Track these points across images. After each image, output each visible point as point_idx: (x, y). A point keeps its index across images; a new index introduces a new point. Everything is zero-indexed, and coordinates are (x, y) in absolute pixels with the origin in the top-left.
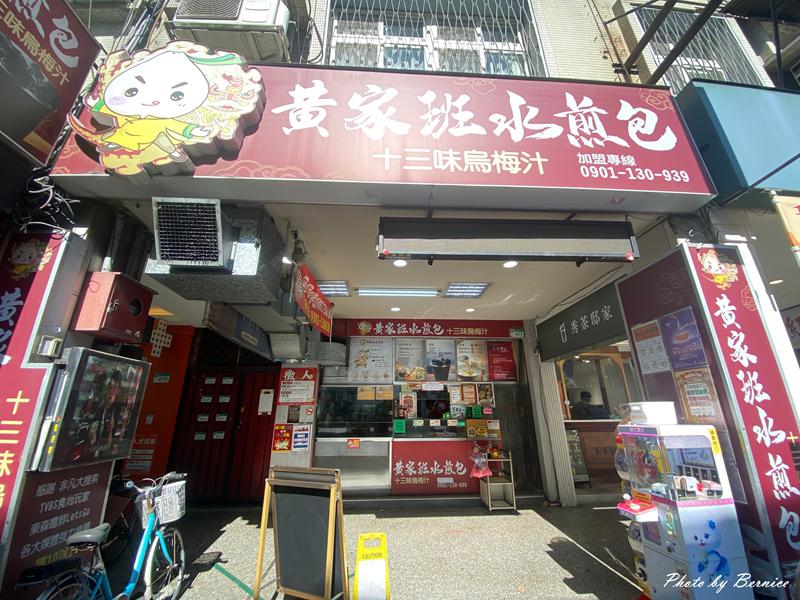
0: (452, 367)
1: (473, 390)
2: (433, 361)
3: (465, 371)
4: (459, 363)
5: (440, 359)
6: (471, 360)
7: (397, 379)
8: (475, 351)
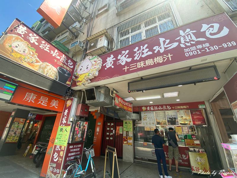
0: (177, 120)
1: (187, 128)
2: (169, 118)
3: (182, 121)
4: (179, 119)
5: (172, 117)
6: (184, 117)
7: (157, 124)
8: (185, 114)
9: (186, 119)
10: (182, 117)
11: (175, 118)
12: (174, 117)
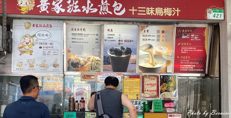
0: (133, 57)
1: (155, 82)
2: (111, 50)
3: (147, 61)
4: (141, 52)
5: (119, 48)
6: (155, 49)
7: (69, 69)
8: (161, 38)
9: (158, 56)
10: (151, 47)
11: (129, 51)
12: (126, 45)
